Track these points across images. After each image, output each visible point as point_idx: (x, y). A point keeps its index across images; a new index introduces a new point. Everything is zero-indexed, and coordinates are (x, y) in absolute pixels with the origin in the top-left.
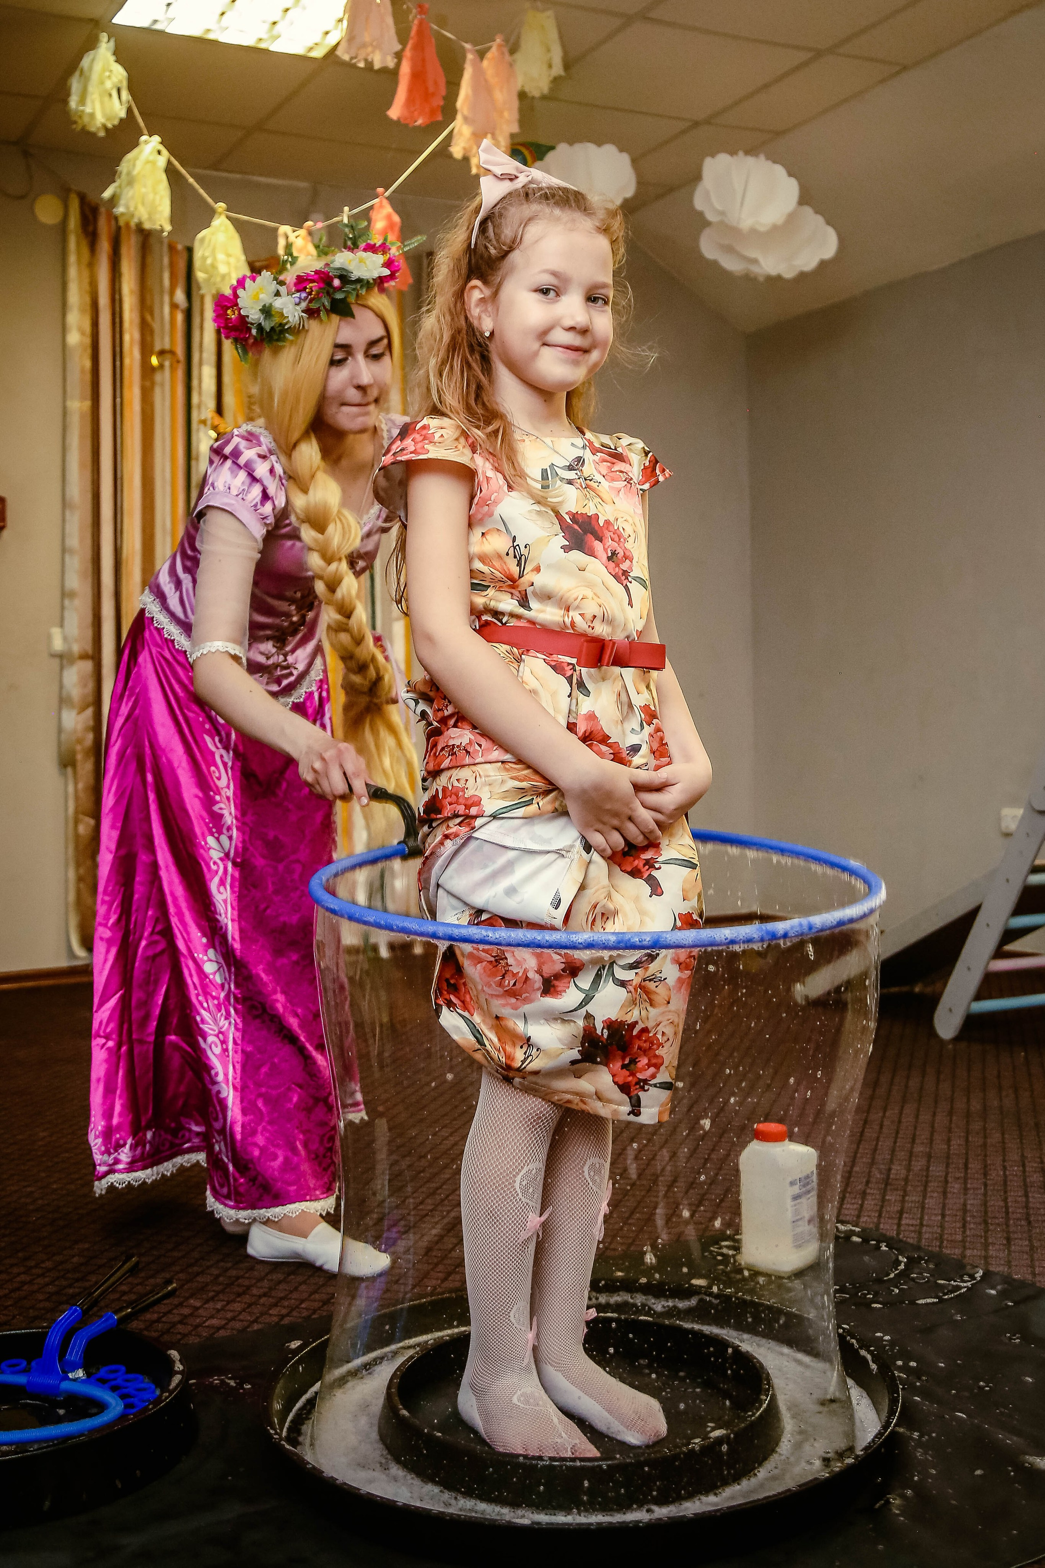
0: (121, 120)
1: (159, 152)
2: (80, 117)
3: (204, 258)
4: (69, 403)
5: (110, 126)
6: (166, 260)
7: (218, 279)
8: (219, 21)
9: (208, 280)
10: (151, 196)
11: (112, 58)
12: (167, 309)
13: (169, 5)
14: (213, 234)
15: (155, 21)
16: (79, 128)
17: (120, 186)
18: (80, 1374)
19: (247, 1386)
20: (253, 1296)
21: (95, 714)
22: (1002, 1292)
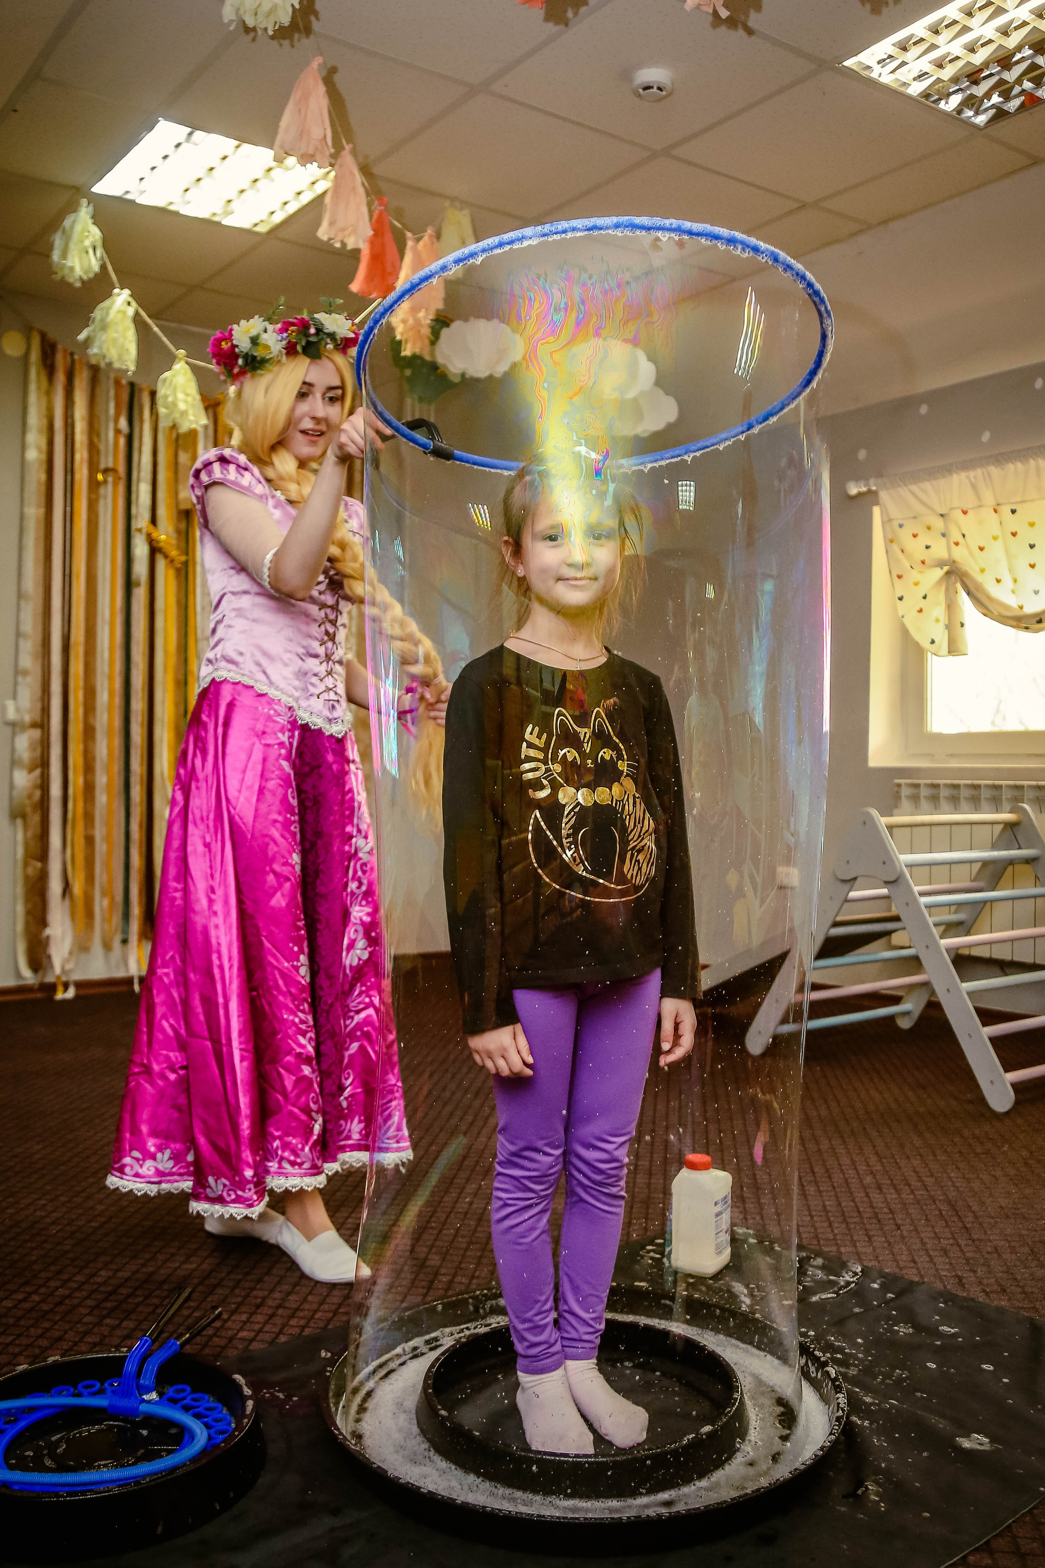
0: (96, 275)
1: (129, 304)
2: (62, 269)
3: (166, 397)
4: (26, 510)
5: (85, 277)
6: (112, 393)
7: (177, 415)
8: (183, 196)
9: (167, 416)
10: (121, 340)
11: (90, 221)
12: (111, 434)
13: (142, 179)
14: (174, 376)
15: (127, 192)
16: (57, 277)
17: (94, 331)
18: (154, 1396)
19: (295, 1399)
20: (270, 1307)
21: (42, 774)
22: (882, 1285)
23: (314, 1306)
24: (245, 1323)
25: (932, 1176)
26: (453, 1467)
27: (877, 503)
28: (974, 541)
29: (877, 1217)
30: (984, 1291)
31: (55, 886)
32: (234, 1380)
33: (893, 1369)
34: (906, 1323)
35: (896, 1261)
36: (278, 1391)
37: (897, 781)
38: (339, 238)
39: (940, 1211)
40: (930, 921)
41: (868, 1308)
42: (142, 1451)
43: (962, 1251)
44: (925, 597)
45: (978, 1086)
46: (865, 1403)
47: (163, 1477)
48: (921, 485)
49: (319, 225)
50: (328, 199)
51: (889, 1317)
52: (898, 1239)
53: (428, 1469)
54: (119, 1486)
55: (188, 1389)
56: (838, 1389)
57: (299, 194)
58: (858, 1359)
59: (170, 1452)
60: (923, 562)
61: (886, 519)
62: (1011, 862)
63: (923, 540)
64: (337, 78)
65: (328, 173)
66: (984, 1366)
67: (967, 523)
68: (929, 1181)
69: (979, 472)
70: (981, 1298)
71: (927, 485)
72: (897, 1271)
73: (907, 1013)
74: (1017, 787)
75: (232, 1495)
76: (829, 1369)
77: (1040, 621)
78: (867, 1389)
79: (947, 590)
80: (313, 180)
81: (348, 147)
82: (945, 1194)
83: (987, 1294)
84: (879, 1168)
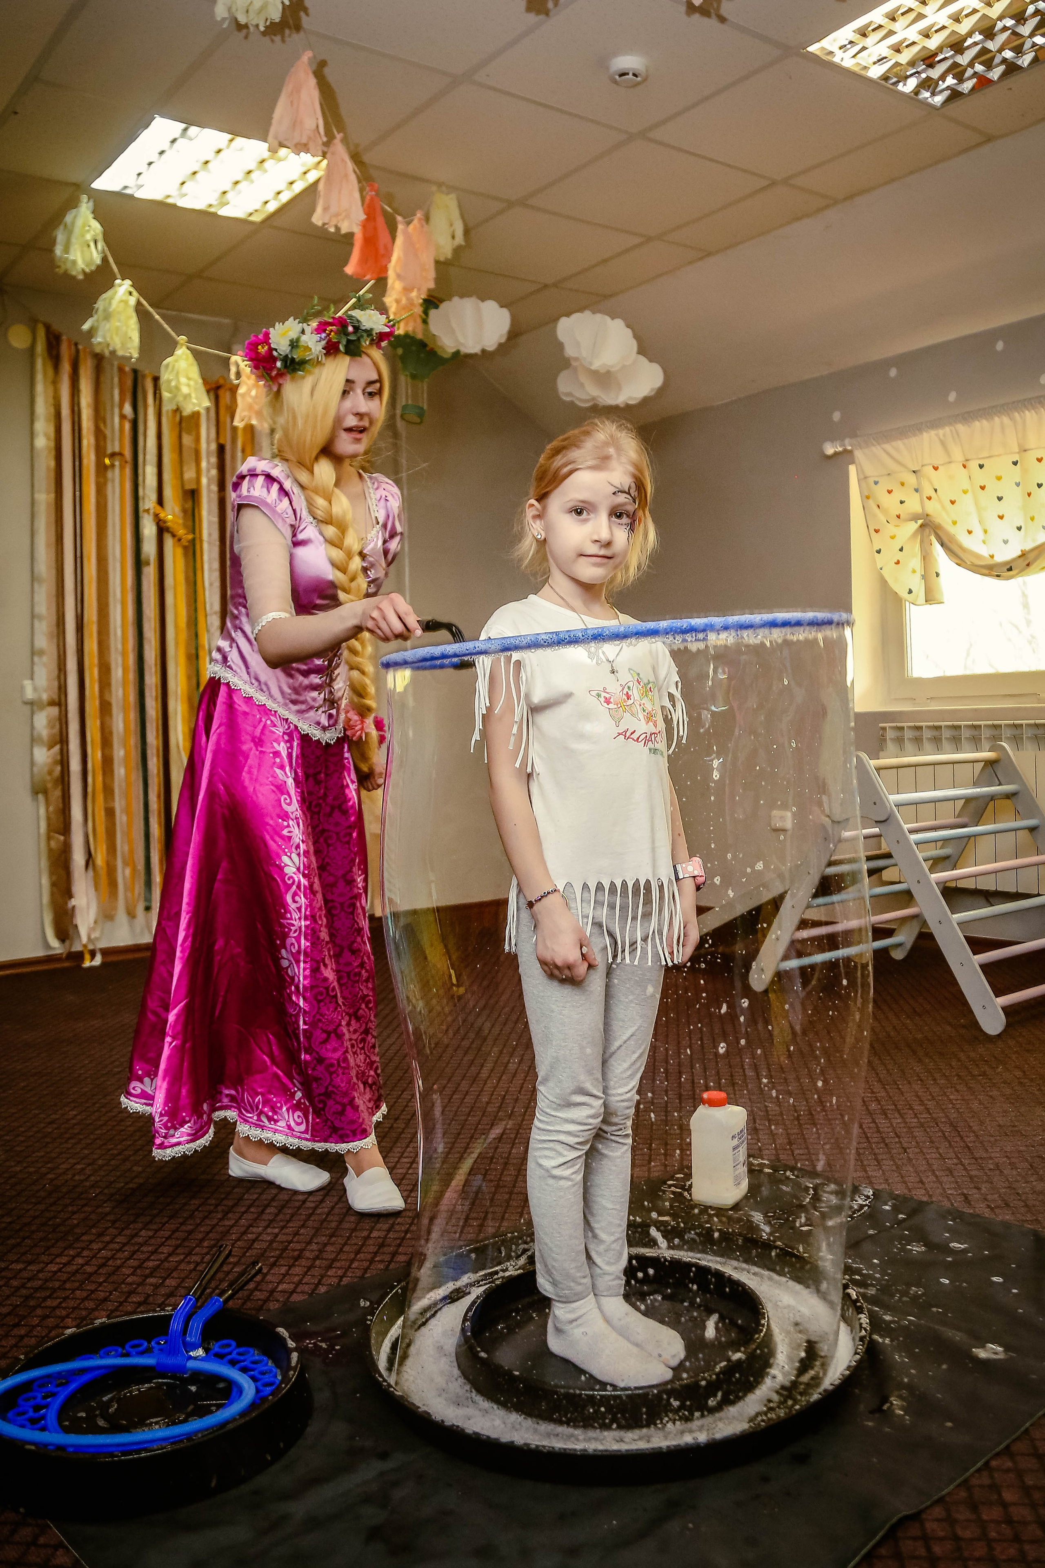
0: (98, 267)
1: (130, 293)
2: (64, 263)
3: (169, 381)
4: (37, 496)
5: (87, 270)
6: (116, 381)
7: (180, 399)
8: (180, 189)
9: (171, 400)
10: (124, 328)
11: (91, 216)
12: (117, 420)
13: (139, 174)
14: (176, 361)
15: (126, 187)
16: (61, 271)
17: (97, 321)
18: (200, 1352)
19: (338, 1347)
20: (308, 1259)
21: (62, 750)
22: (894, 1207)
23: (352, 1256)
24: (284, 1275)
25: (933, 1098)
26: (495, 1407)
27: (853, 462)
28: (946, 495)
29: (884, 1141)
30: (989, 1206)
31: (78, 858)
32: (278, 1334)
33: (909, 1285)
34: (918, 1242)
35: (905, 1182)
36: (321, 1341)
37: (881, 725)
38: (334, 222)
39: (942, 1132)
40: (920, 856)
41: (882, 1230)
42: (191, 1407)
43: (965, 1169)
44: (901, 550)
45: (971, 1012)
46: (885, 1321)
47: (214, 1432)
48: (894, 443)
49: (313, 210)
50: (321, 186)
51: (902, 1237)
52: (905, 1161)
53: (470, 1411)
54: (172, 1443)
55: (234, 1344)
56: (859, 1310)
57: (291, 183)
58: (875, 1279)
59: (219, 1407)
60: (898, 517)
61: (862, 477)
62: (992, 798)
63: (898, 495)
64: (327, 71)
65: (319, 162)
66: (995, 1279)
67: (938, 478)
68: (931, 1104)
69: (947, 429)
70: (987, 1213)
71: (899, 444)
72: (906, 1191)
73: (900, 945)
74: (995, 727)
75: (282, 1445)
76: (850, 1291)
77: (1010, 569)
78: (887, 1308)
79: (922, 542)
80: (304, 170)
81: (339, 136)
82: (947, 1116)
83: (992, 1209)
84: (883, 1094)
